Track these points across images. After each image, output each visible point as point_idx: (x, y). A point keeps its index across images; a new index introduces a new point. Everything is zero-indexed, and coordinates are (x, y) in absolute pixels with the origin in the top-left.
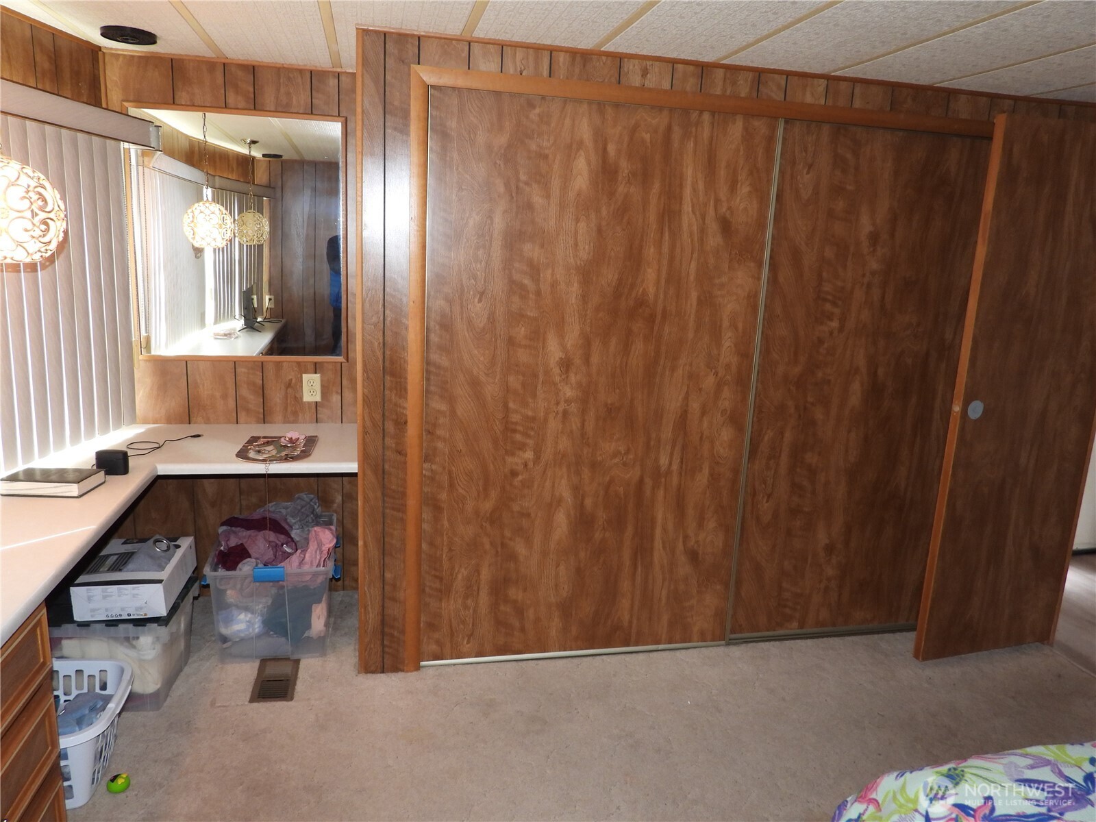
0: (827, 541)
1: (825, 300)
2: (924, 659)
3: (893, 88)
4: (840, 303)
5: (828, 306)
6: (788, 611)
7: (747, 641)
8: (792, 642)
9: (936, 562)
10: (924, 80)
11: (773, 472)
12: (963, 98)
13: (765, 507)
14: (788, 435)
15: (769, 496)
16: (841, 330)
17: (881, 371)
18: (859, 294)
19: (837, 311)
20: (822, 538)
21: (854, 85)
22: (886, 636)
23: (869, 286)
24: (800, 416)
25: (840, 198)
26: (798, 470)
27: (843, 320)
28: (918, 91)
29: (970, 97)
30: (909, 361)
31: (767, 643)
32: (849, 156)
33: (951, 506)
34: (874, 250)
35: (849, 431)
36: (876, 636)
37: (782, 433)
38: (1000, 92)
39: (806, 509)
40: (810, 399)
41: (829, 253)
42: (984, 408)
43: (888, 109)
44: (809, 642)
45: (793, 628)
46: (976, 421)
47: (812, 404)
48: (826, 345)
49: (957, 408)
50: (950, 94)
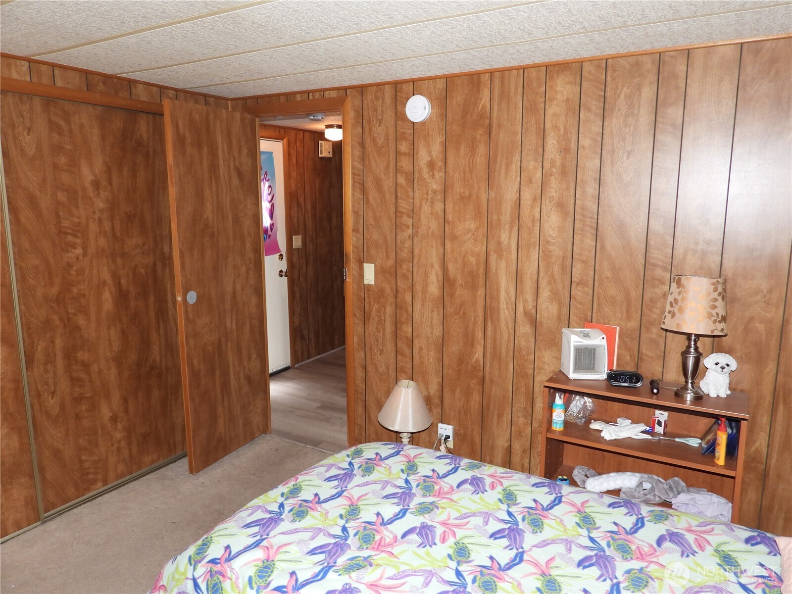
0: (111, 414)
1: (66, 233)
2: (197, 472)
3: (86, 74)
4: (79, 235)
5: (70, 238)
6: (90, 476)
7: (60, 513)
8: (100, 498)
9: (189, 405)
10: (108, 71)
11: (52, 374)
12: (140, 86)
13: (52, 403)
14: (59, 343)
15: (53, 393)
16: (85, 254)
17: (123, 281)
18: (93, 227)
19: (78, 241)
20: (106, 412)
21: (53, 68)
22: (170, 466)
23: (100, 220)
24: (65, 325)
25: (61, 154)
26: (74, 367)
27: (85, 248)
28: (107, 78)
29: (145, 86)
30: (143, 271)
31: (79, 508)
32: (62, 123)
33: (191, 365)
34: (98, 194)
35: (109, 329)
36: (163, 469)
37: (53, 342)
38: (165, 85)
39: (88, 395)
40: (71, 311)
41: (61, 197)
42: (197, 295)
43: (85, 89)
44: (114, 493)
45: (99, 487)
46: (193, 305)
47: (74, 314)
48: (75, 268)
49: (179, 299)
50: (131, 83)
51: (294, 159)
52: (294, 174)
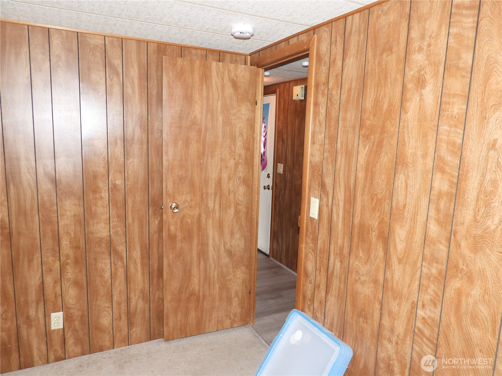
51: (282, 105)
52: (281, 117)
